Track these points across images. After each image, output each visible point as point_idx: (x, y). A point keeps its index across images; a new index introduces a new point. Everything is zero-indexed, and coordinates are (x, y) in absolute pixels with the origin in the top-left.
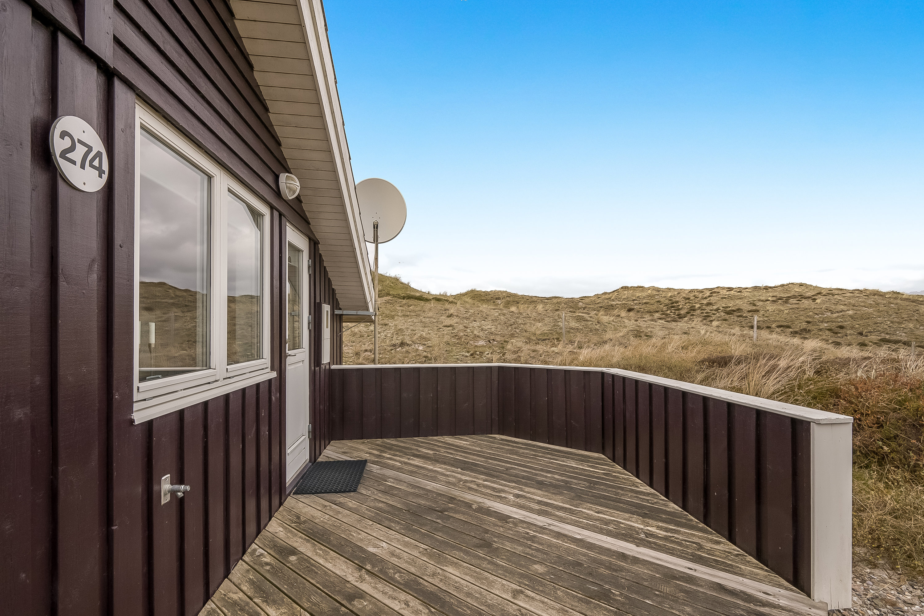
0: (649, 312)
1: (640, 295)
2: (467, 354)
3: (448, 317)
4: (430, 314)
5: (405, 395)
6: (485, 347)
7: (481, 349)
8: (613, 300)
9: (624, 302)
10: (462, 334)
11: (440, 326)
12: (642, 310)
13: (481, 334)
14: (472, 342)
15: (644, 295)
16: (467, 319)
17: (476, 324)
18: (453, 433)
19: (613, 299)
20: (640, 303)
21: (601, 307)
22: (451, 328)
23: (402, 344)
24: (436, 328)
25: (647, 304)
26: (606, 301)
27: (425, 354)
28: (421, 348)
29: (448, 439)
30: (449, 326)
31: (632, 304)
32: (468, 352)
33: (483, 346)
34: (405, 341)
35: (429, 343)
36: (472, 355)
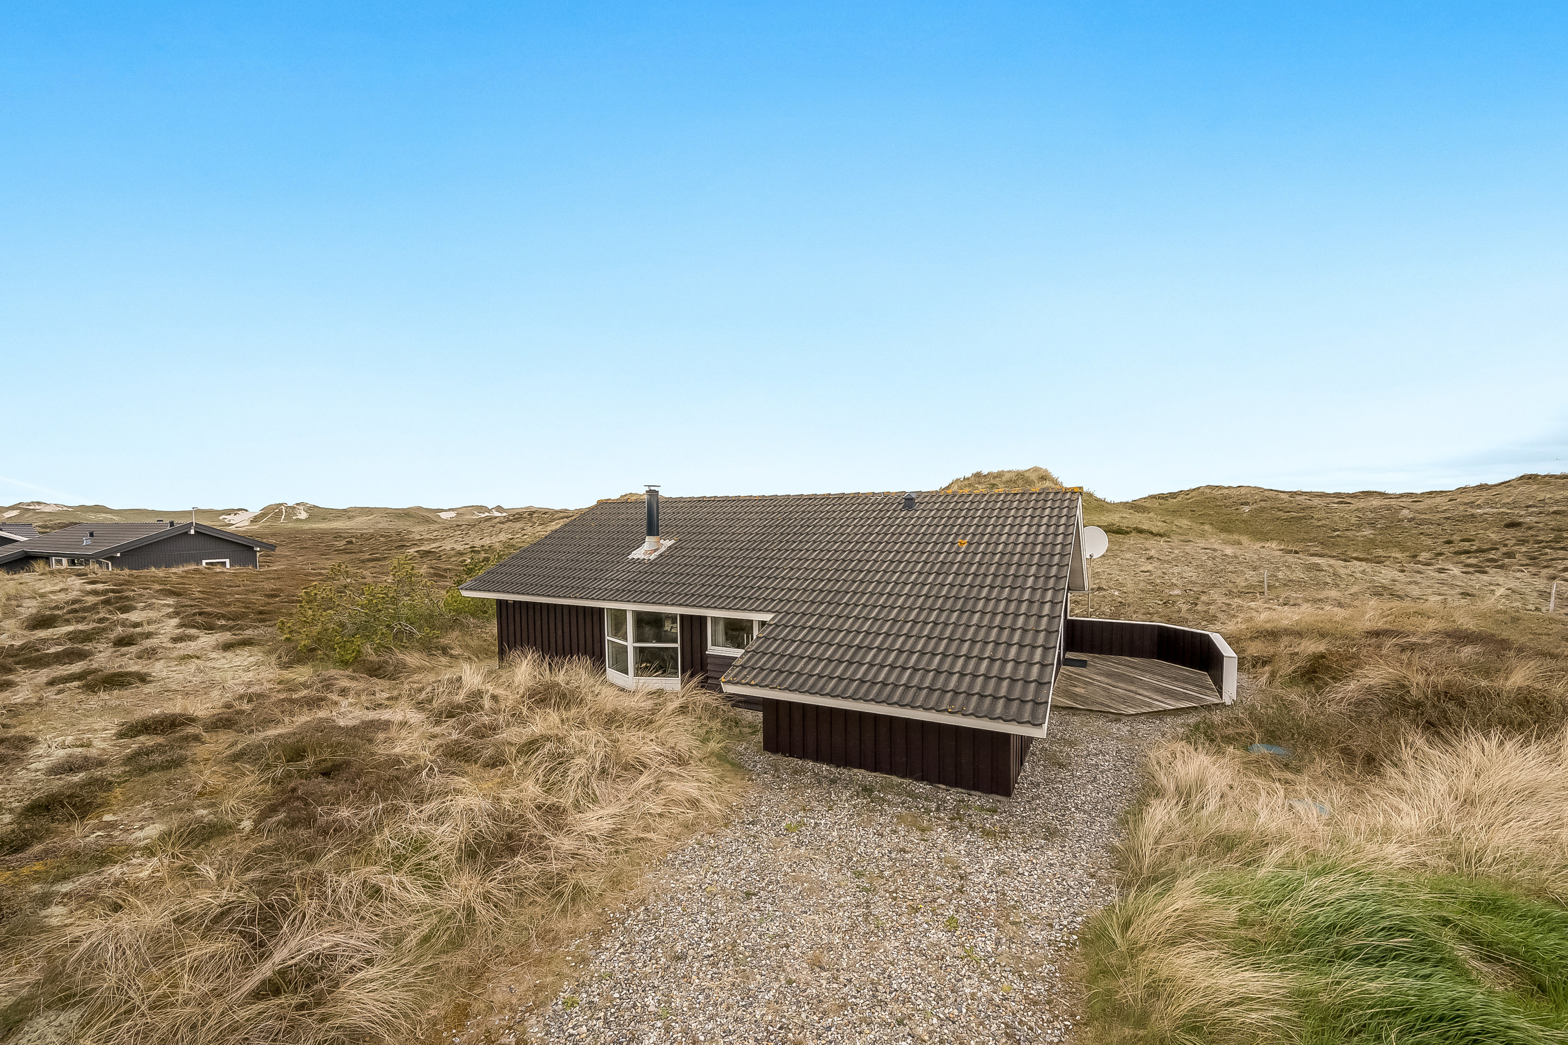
0: (1555, 530)
1: (1548, 496)
2: (1160, 603)
3: (1148, 559)
4: (1128, 556)
5: (1105, 634)
6: (1180, 596)
7: (1174, 599)
8: (1479, 507)
9: (1502, 510)
10: (1158, 581)
11: (1138, 571)
12: (1541, 525)
13: (1179, 583)
14: (1167, 591)
15: (1558, 497)
16: (1169, 562)
17: (1176, 570)
18: (1131, 656)
19: (1479, 505)
20: (1541, 513)
21: (1448, 518)
22: (1147, 574)
23: (1100, 589)
24: (1133, 573)
25: (1559, 514)
26: (1461, 508)
27: (1120, 599)
28: (1116, 593)
29: (1127, 658)
30: (1146, 572)
31: (1522, 513)
32: (1161, 601)
33: (1178, 595)
34: (1101, 586)
35: (1125, 589)
36: (1164, 603)
